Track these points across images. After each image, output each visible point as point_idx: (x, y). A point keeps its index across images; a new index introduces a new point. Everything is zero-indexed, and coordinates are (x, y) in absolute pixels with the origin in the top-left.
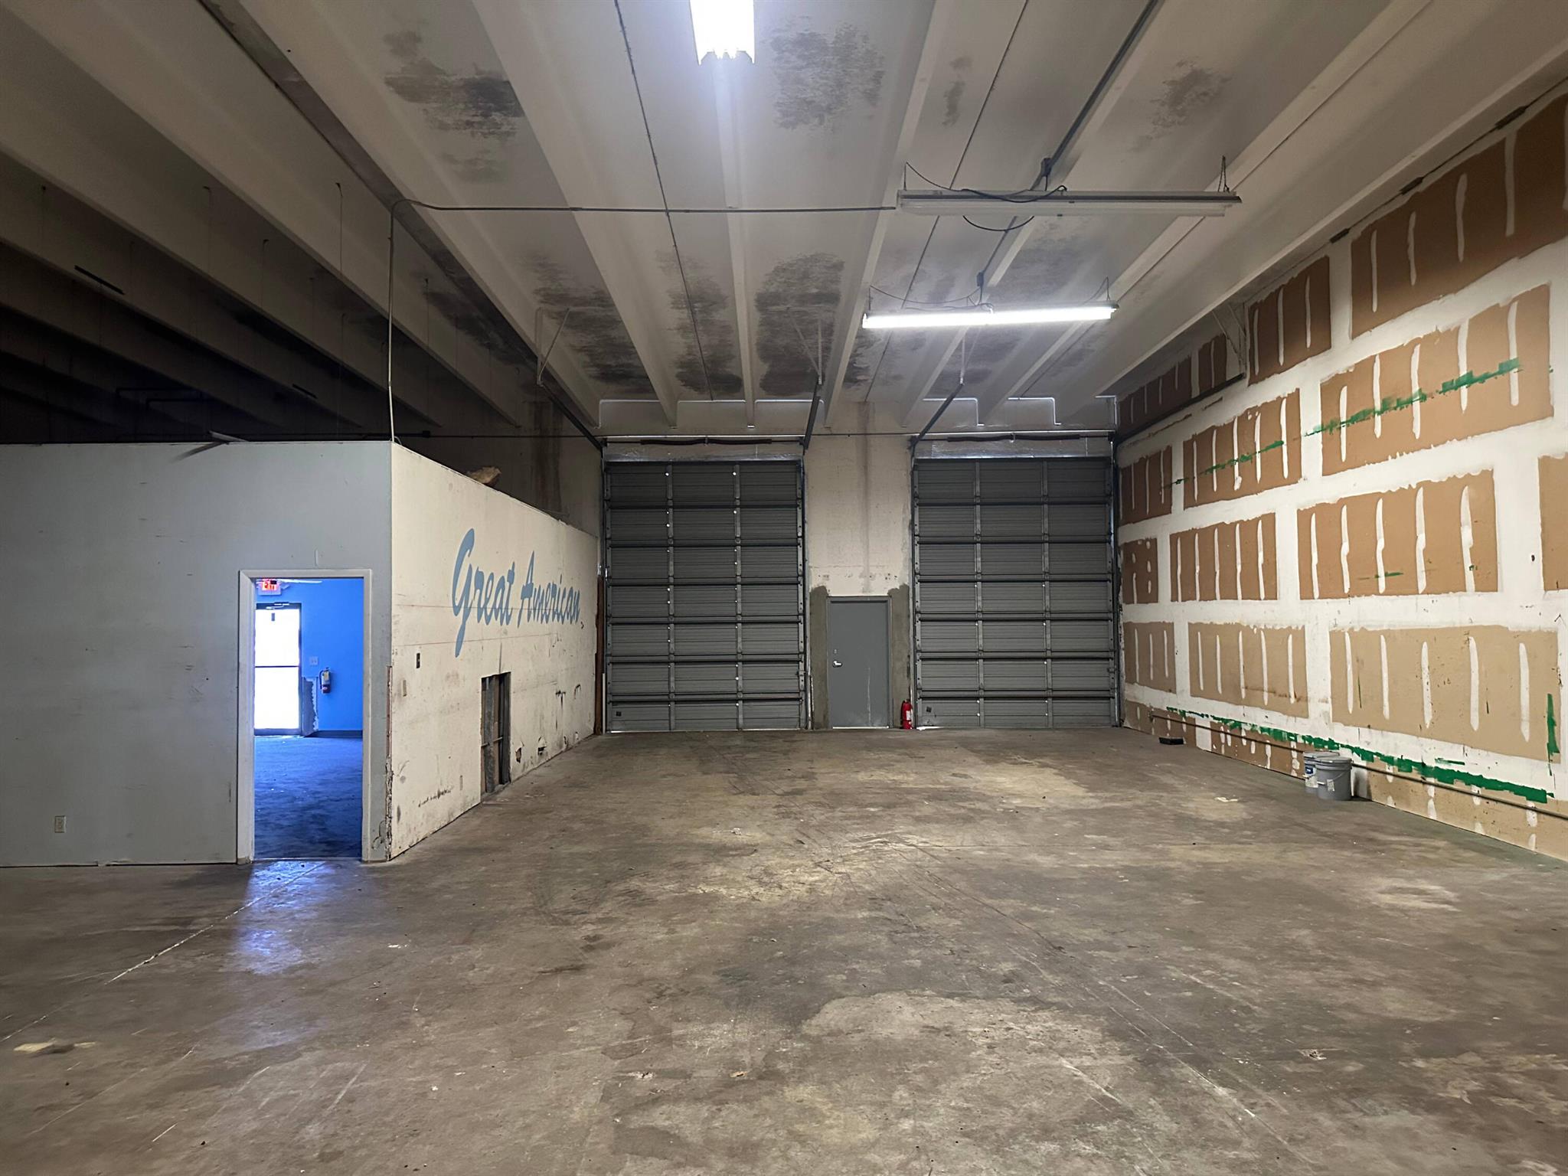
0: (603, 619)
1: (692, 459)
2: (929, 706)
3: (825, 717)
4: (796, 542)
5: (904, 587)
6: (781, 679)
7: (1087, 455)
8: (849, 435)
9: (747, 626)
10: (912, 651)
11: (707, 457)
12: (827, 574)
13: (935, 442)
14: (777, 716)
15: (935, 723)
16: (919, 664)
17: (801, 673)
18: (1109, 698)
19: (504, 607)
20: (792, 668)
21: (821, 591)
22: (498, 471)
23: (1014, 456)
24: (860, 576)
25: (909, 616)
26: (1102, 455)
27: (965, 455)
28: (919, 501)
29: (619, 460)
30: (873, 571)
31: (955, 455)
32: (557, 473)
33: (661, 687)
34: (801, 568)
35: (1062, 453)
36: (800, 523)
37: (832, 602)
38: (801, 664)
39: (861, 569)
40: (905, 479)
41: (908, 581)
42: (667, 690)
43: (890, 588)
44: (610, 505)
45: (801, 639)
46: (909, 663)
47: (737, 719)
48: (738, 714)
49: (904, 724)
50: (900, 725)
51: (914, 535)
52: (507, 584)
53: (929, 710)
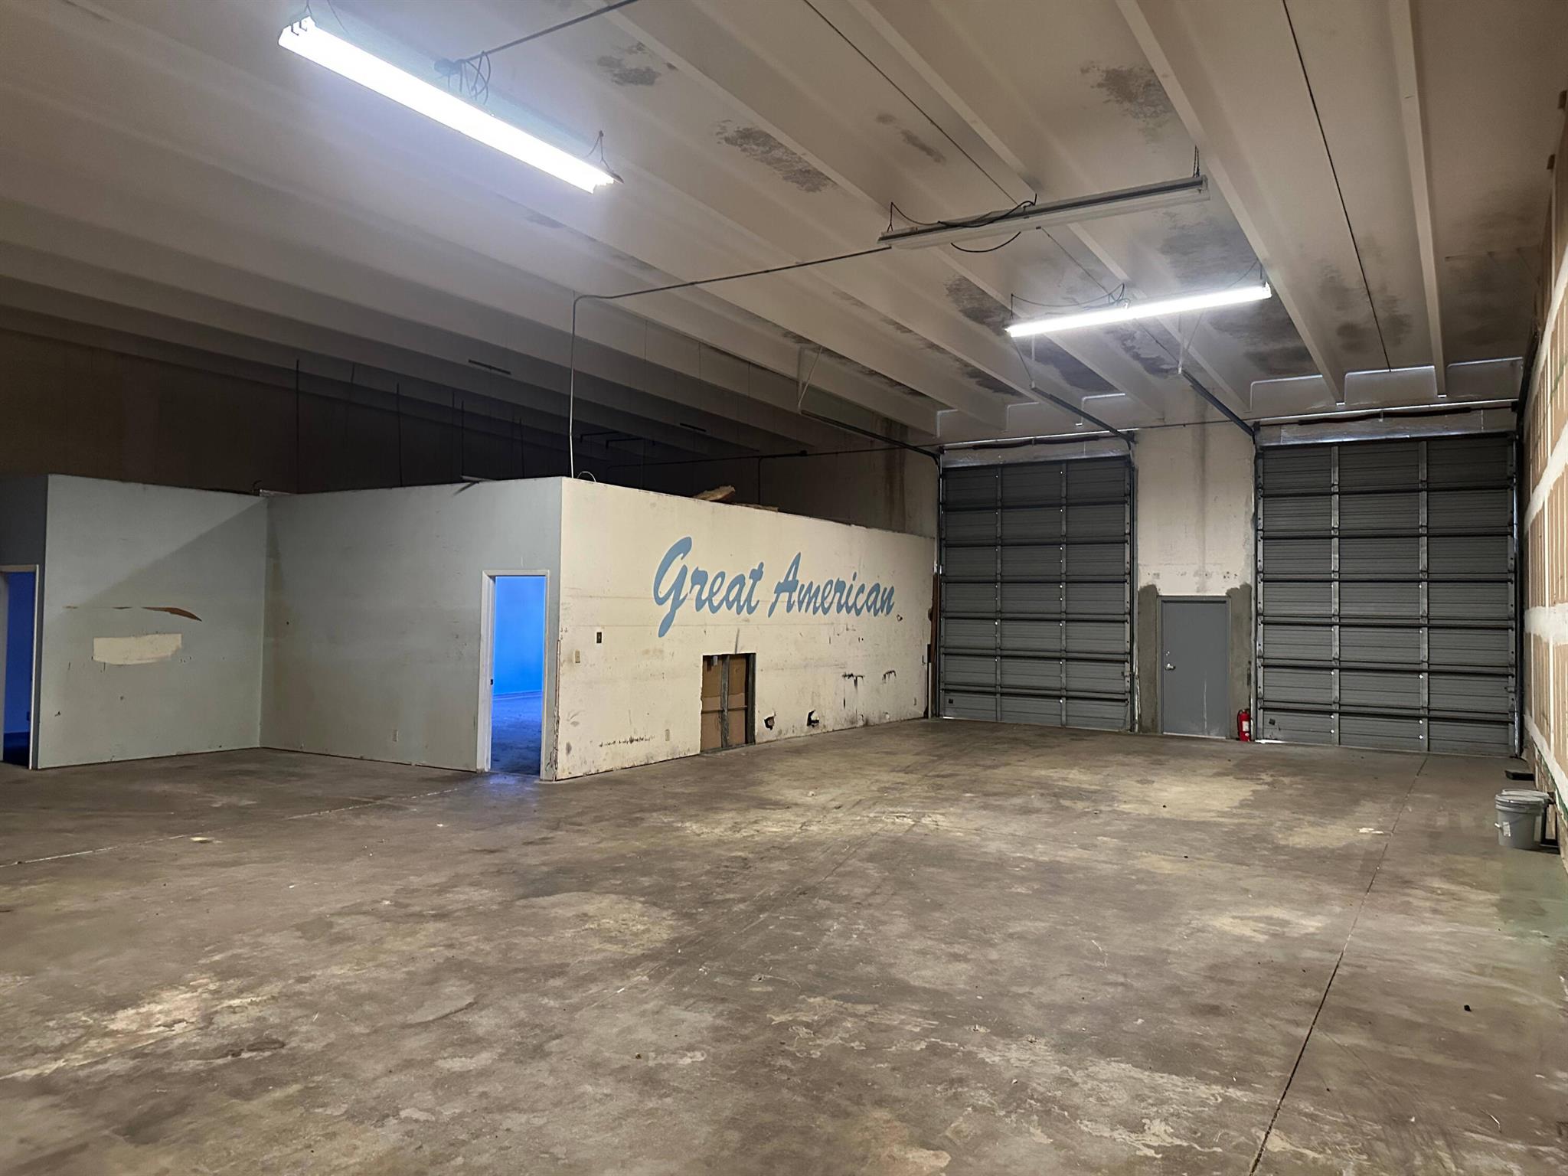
0: (937, 614)
1: (1021, 461)
2: (1273, 718)
3: (1153, 721)
4: (1126, 539)
5: (1246, 587)
6: (1108, 679)
7: (1483, 431)
8: (1184, 425)
9: (1070, 624)
10: (1254, 657)
11: (1035, 458)
12: (1156, 572)
13: (1285, 427)
14: (1099, 715)
15: (1279, 736)
16: (1260, 671)
17: (1127, 674)
18: (1506, 723)
19: (743, 598)
20: (1117, 667)
21: (1151, 589)
22: (733, 489)
23: (1384, 437)
24: (1194, 576)
25: (1251, 619)
26: (1503, 430)
27: (1321, 439)
28: (1264, 492)
29: (955, 466)
30: (1209, 569)
31: (1307, 439)
32: (902, 479)
33: (989, 679)
34: (1128, 566)
35: (1448, 430)
36: (1127, 520)
37: (1165, 602)
38: (1127, 665)
39: (1196, 567)
40: (1249, 468)
41: (1250, 581)
42: (994, 682)
43: (1229, 587)
44: (947, 507)
45: (1128, 638)
46: (1249, 669)
47: (1061, 715)
48: (1061, 710)
49: (1241, 736)
50: (1237, 736)
51: (1257, 530)
52: (749, 582)
53: (1272, 722)
